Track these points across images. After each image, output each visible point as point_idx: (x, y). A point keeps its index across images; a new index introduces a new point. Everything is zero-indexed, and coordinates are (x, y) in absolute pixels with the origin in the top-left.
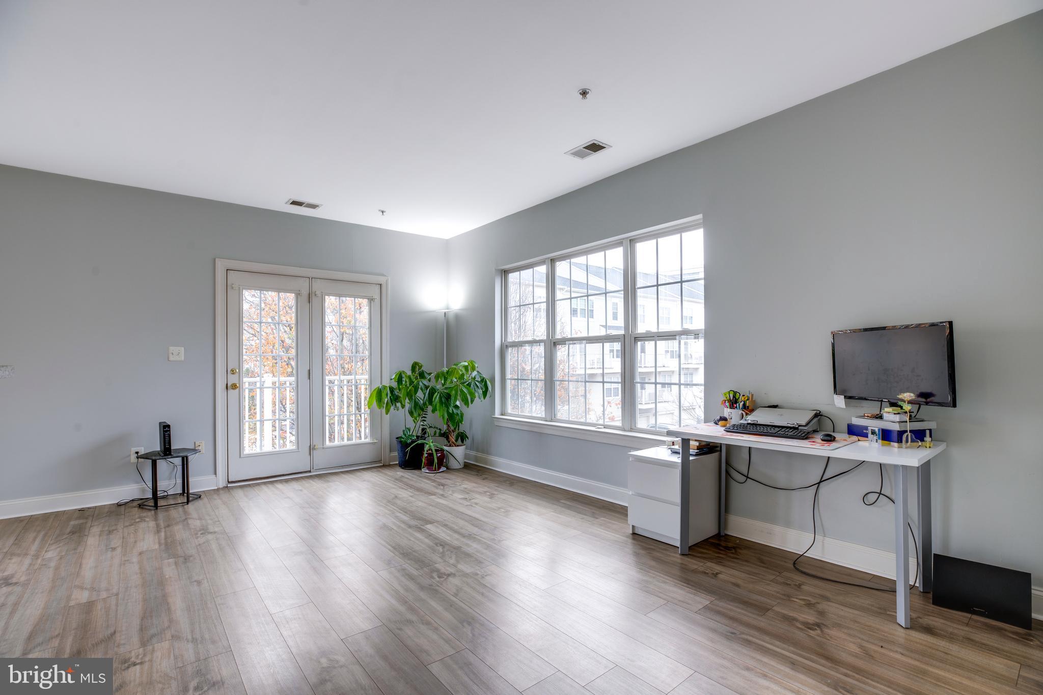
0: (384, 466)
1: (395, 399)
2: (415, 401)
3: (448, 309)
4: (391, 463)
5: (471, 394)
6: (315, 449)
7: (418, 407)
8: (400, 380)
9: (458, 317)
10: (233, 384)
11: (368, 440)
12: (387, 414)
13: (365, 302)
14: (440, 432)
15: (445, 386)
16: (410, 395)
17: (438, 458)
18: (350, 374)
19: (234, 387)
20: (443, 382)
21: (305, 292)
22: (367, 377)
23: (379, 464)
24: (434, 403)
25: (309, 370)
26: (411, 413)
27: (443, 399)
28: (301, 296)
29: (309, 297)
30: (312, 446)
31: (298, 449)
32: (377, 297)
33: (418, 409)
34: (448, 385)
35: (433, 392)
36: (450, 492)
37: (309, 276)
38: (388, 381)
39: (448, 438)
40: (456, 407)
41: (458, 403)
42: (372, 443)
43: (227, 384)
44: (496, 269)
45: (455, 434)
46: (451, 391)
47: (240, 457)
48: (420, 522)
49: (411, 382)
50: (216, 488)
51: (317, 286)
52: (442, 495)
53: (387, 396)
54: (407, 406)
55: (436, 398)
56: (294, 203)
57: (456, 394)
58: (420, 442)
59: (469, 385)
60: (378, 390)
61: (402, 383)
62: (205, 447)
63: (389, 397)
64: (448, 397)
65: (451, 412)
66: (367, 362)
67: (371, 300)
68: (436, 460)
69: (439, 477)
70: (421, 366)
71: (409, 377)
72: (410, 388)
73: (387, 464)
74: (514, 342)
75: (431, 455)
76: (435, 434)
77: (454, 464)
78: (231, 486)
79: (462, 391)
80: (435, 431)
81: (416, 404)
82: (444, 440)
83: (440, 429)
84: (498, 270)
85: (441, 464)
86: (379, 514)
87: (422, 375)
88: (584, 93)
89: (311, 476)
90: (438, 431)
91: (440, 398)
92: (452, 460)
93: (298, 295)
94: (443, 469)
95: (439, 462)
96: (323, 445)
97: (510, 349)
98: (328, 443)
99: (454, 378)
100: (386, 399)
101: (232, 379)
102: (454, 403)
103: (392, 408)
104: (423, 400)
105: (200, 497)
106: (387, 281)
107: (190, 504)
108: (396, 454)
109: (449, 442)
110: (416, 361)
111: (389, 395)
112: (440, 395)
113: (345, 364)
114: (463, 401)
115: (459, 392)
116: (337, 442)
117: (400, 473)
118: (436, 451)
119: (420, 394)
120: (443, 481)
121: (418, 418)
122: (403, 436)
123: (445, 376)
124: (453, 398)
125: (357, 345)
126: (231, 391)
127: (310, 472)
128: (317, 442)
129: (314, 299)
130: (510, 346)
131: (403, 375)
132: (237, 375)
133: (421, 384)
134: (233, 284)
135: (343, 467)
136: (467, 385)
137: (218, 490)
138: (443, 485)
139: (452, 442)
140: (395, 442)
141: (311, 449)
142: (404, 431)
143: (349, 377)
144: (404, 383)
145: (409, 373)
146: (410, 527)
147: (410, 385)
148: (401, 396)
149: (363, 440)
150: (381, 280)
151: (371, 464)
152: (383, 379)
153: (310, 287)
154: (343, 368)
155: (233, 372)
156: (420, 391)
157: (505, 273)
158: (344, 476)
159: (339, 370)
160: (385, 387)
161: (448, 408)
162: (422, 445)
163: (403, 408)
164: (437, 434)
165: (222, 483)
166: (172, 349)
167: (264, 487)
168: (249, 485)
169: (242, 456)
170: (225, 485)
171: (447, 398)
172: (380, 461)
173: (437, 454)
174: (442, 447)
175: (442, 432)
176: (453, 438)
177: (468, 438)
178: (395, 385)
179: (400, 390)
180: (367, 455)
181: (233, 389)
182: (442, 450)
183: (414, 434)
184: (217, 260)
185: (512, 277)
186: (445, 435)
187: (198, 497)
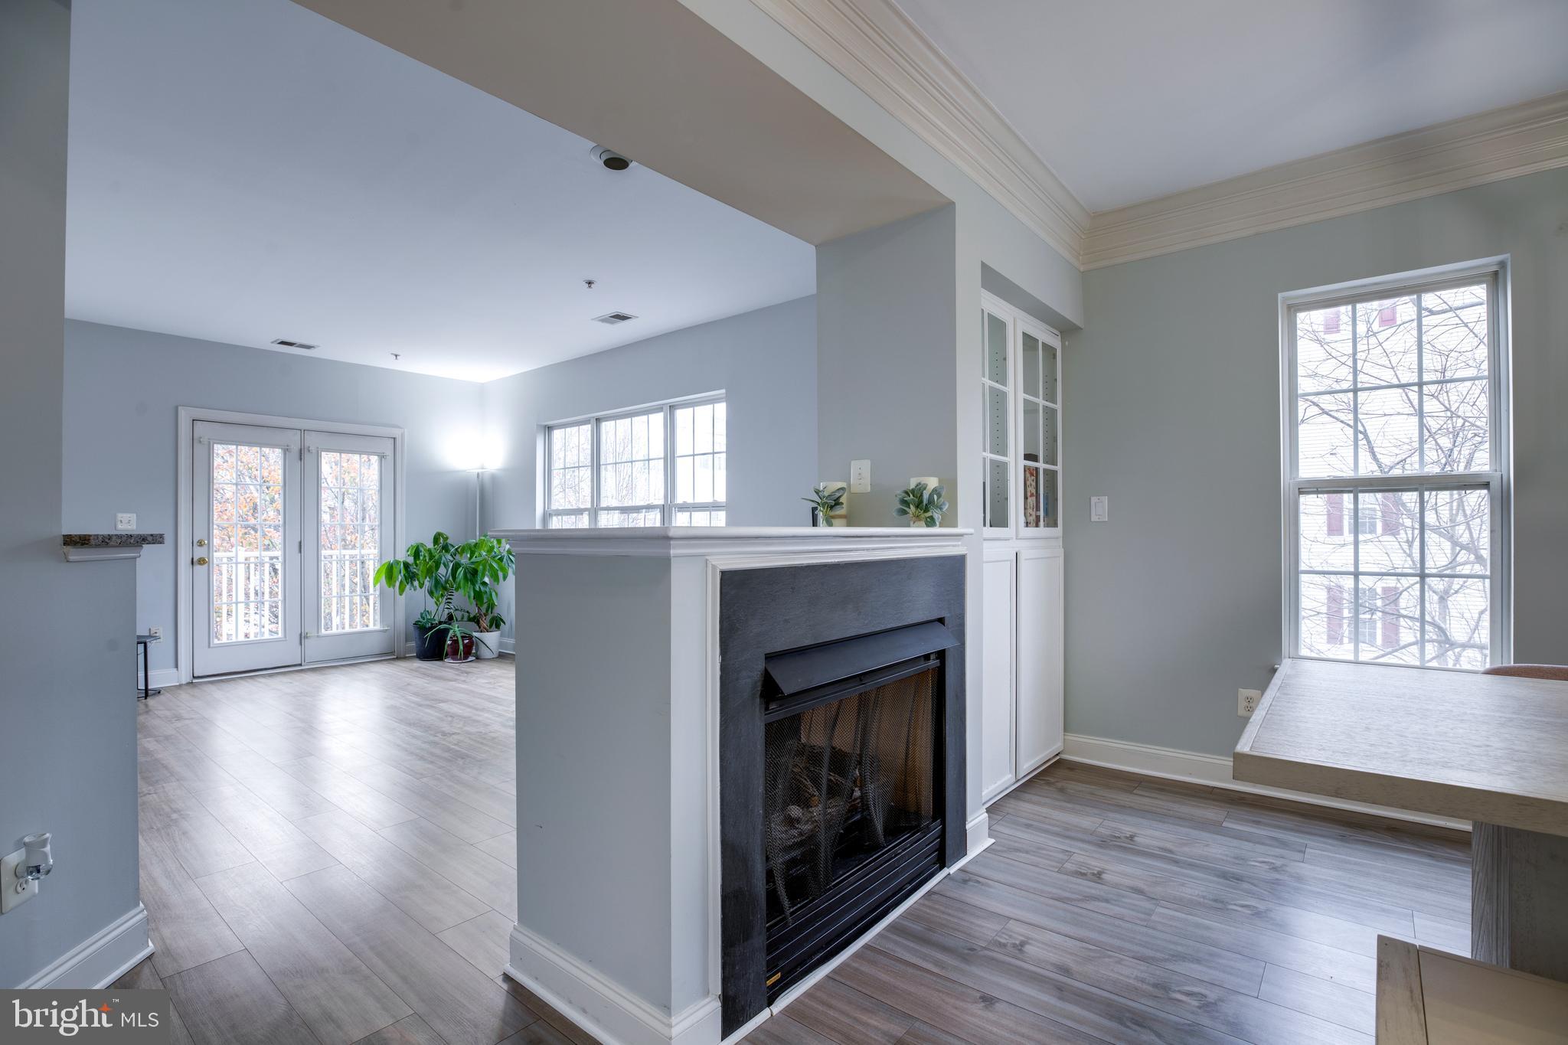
0: (398, 658)
1: (410, 576)
2: (436, 579)
3: (483, 468)
4: (407, 655)
5: (502, 569)
6: (307, 637)
7: (440, 586)
8: (417, 554)
9: (494, 478)
10: (200, 559)
11: (378, 627)
12: (401, 595)
13: (374, 459)
14: (469, 616)
15: (472, 560)
16: (429, 572)
17: (465, 646)
18: (354, 547)
19: (202, 561)
20: (469, 555)
21: (295, 448)
22: (376, 551)
23: (391, 654)
24: (458, 580)
25: (300, 543)
26: (431, 593)
27: (468, 576)
28: (290, 452)
29: (301, 453)
30: (303, 634)
31: (285, 636)
32: (389, 453)
33: (440, 588)
34: (474, 559)
35: (456, 566)
36: (474, 678)
37: (299, 427)
38: (403, 556)
39: (478, 623)
40: (485, 584)
41: (486, 580)
42: (381, 631)
43: (193, 559)
44: (537, 425)
45: (489, 617)
46: (479, 565)
47: (209, 647)
48: (431, 701)
49: (431, 557)
50: (178, 684)
51: (311, 441)
52: (464, 681)
53: (400, 572)
54: (427, 583)
55: (460, 572)
56: (283, 343)
57: (484, 569)
58: (442, 626)
59: (501, 559)
60: (388, 567)
61: (419, 558)
62: (164, 632)
63: (402, 574)
64: (475, 572)
65: (477, 589)
66: (377, 532)
67: (382, 457)
68: (461, 647)
69: (464, 666)
70: (447, 538)
71: (429, 551)
72: (430, 563)
73: (402, 656)
74: (557, 510)
75: (455, 642)
76: (462, 618)
77: (485, 652)
78: (196, 681)
79: (491, 566)
80: (463, 615)
81: (437, 583)
82: (474, 625)
83: (468, 612)
84: (541, 426)
85: (468, 652)
86: (386, 698)
87: (446, 548)
88: (590, 283)
89: (302, 670)
90: (466, 615)
91: (465, 573)
92: (483, 648)
93: (286, 451)
94: (471, 659)
95: (468, 651)
96: (318, 633)
97: (554, 518)
98: (323, 632)
99: (482, 551)
100: (400, 578)
101: (200, 553)
102: (481, 579)
103: (408, 587)
104: (445, 577)
105: (159, 692)
106: (403, 435)
107: (149, 699)
108: (413, 644)
109: (480, 627)
110: (440, 531)
111: (403, 572)
112: (465, 570)
113: (347, 535)
114: (492, 576)
115: (488, 567)
116: (334, 631)
117: (418, 664)
118: (462, 637)
119: (442, 570)
120: (468, 670)
121: (440, 599)
122: (421, 620)
123: (473, 549)
124: (480, 574)
125: (364, 510)
126: (197, 567)
127: (301, 665)
128: (310, 629)
129: (307, 456)
130: (555, 515)
131: (421, 549)
132: (205, 547)
133: (443, 558)
134: (201, 438)
135: (343, 659)
136: (499, 559)
137: (181, 685)
138: (467, 673)
139: (484, 628)
140: (412, 628)
141: (302, 637)
142: (422, 614)
143: (353, 552)
144: (421, 558)
145: (430, 545)
146: (421, 705)
147: (430, 559)
148: (420, 573)
149: (371, 627)
150: (396, 433)
151: (381, 657)
152: (397, 552)
153: (302, 440)
154: (344, 540)
155: (200, 543)
156: (442, 566)
157: (549, 429)
158: (344, 668)
159: (340, 544)
160: (397, 562)
161: (474, 585)
162: (447, 631)
163: (421, 588)
164: (465, 619)
165: (185, 677)
166: (120, 516)
167: (243, 682)
168: (222, 681)
169: (211, 645)
170: (189, 680)
171: (472, 574)
172: (392, 653)
173: (463, 641)
174: (469, 633)
175: (472, 616)
176: (485, 623)
177: (504, 623)
178: (411, 560)
179: (417, 566)
180: (375, 645)
181: (200, 564)
182: (470, 637)
183: (436, 618)
184: (180, 408)
185: (557, 434)
186: (476, 620)
187: (158, 692)
